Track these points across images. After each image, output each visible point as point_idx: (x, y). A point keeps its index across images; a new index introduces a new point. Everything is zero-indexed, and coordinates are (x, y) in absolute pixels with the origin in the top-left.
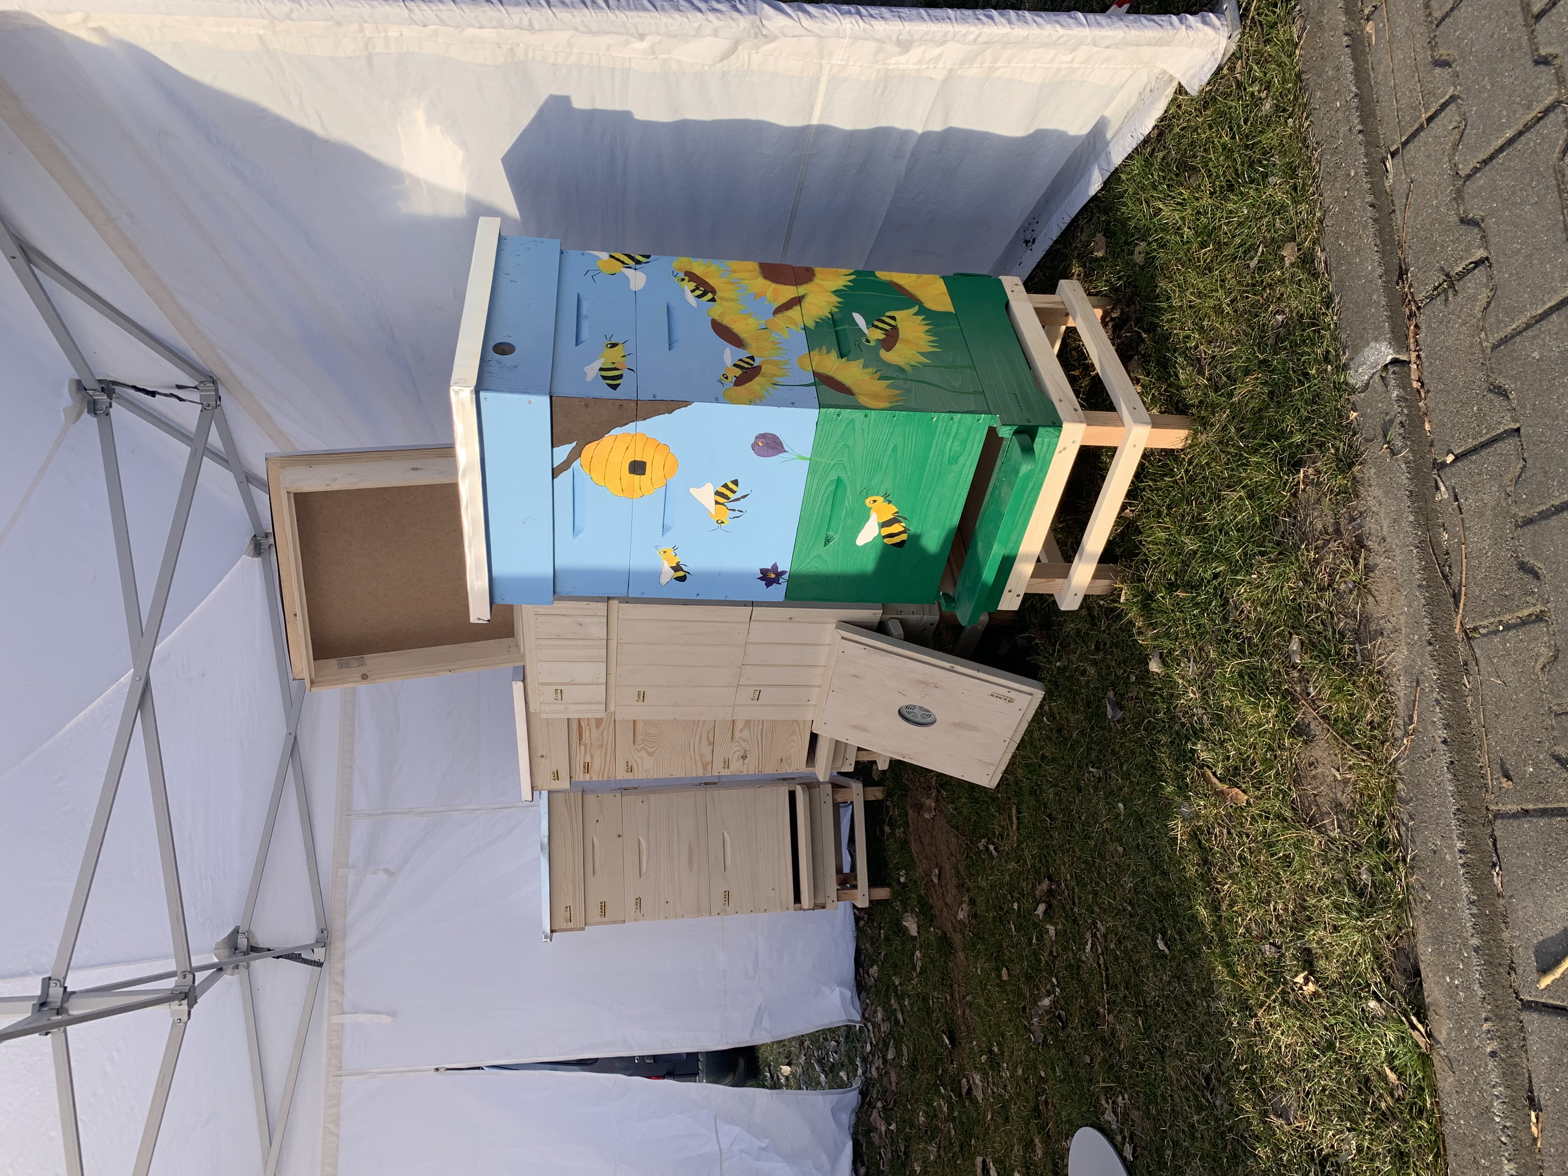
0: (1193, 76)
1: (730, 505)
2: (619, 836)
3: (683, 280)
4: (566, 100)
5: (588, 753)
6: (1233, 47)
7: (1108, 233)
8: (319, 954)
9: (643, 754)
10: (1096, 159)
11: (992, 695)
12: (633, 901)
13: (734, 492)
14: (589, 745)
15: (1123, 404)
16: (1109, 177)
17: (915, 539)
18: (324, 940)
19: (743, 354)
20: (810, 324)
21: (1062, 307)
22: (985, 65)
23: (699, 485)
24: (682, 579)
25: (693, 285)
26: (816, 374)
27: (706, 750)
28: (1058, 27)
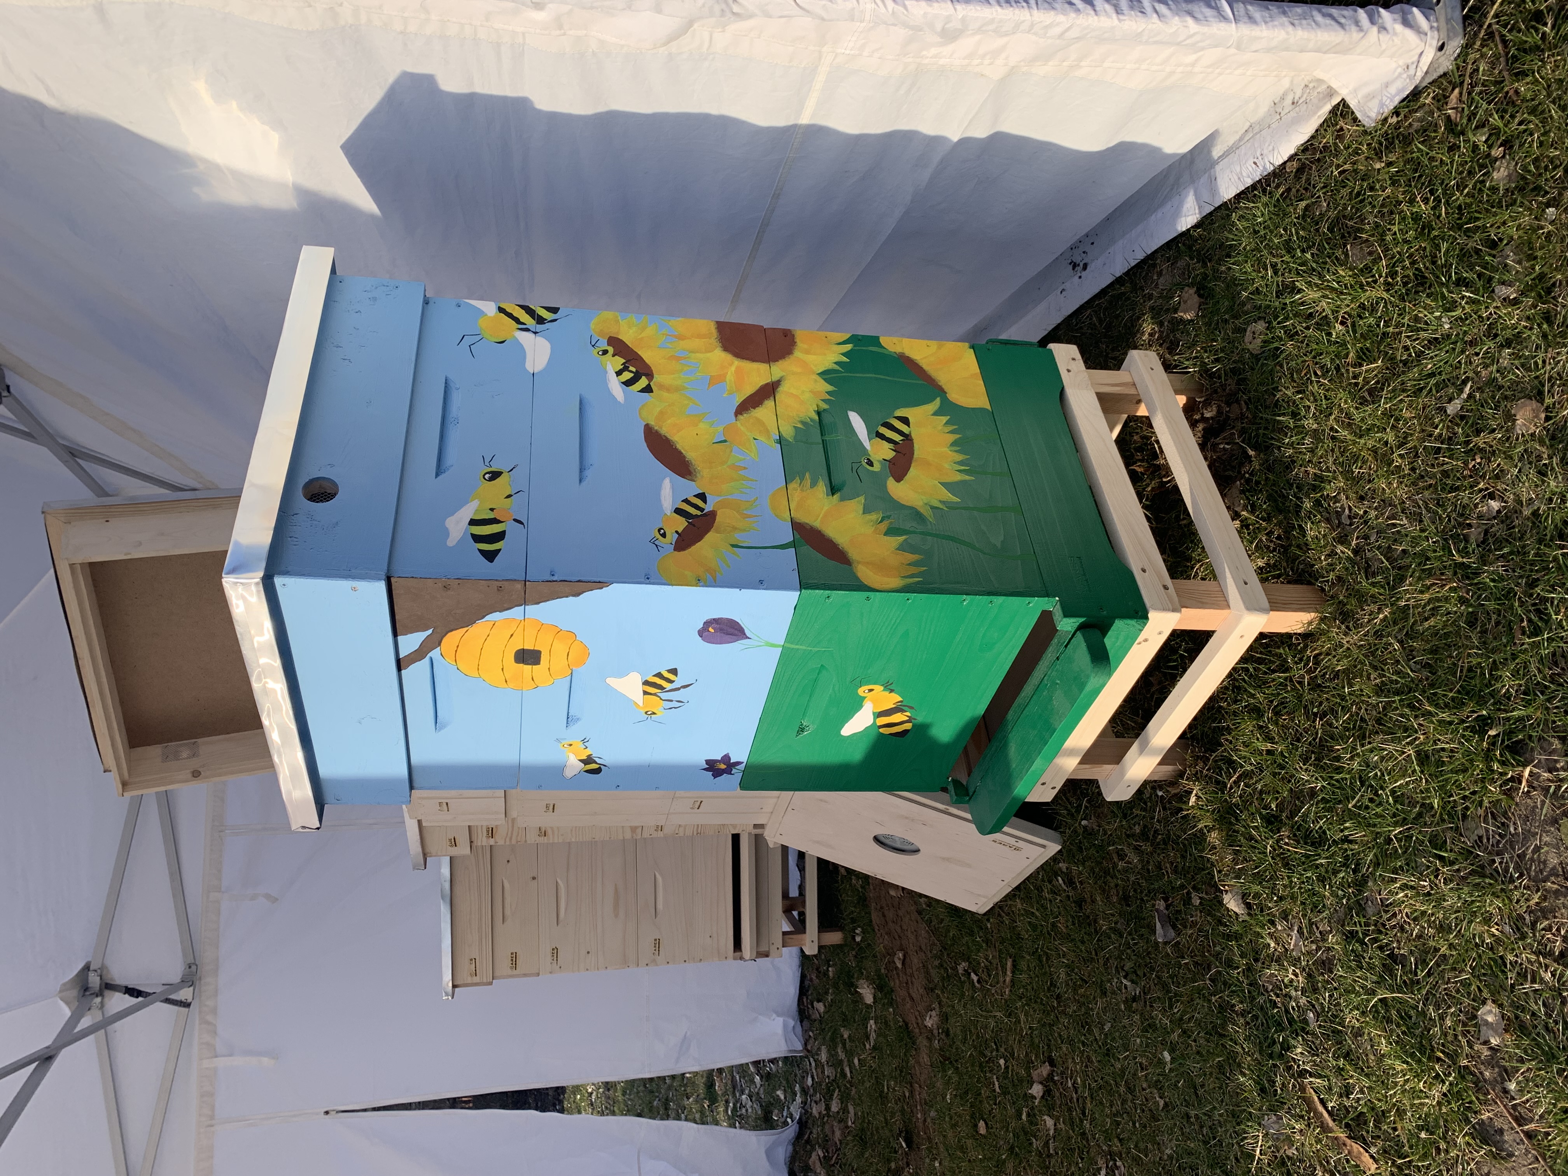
0: (1370, 97)
1: (664, 696)
2: (534, 878)
3: (605, 352)
4: (429, 80)
6: (1446, 64)
7: (1204, 292)
8: (185, 994)
10: (1193, 180)
11: (994, 841)
12: (549, 951)
13: (671, 682)
15: (1228, 575)
16: (1211, 214)
17: (922, 729)
18: (191, 978)
19: (690, 489)
20: (788, 432)
21: (1132, 391)
22: (1065, 64)
23: (620, 676)
24: (598, 771)
25: (619, 361)
26: (797, 527)
28: (1190, 20)
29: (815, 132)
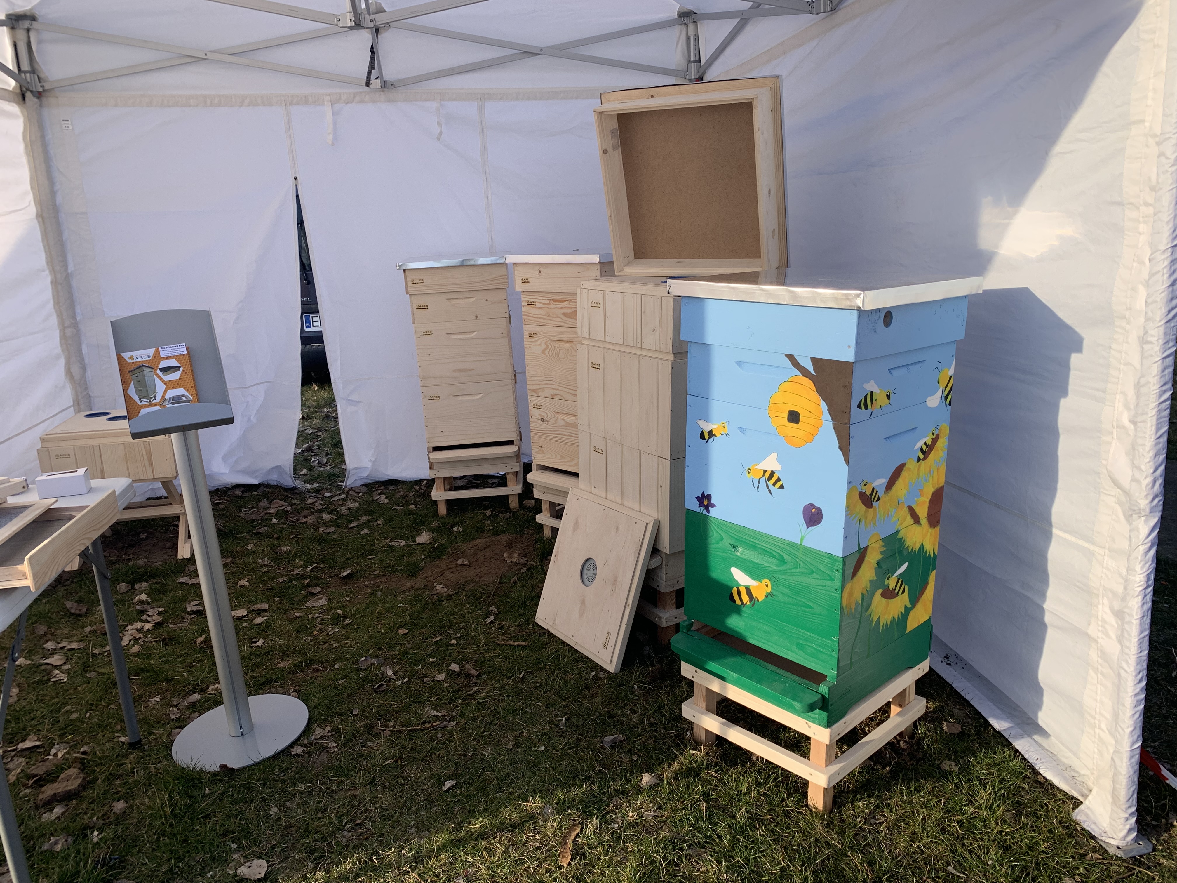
0: (1087, 815)
1: (763, 480)
2: (477, 317)
3: (933, 434)
4: (1078, 348)
5: (542, 306)
6: (1111, 851)
7: (962, 736)
8: (376, 83)
9: (544, 346)
10: (1018, 725)
11: (608, 633)
12: (429, 329)
13: (774, 484)
14: (550, 307)
16: (1003, 736)
17: (737, 610)
18: (386, 86)
21: (906, 702)
22: (1099, 666)
23: (779, 460)
24: (702, 436)
25: (929, 442)
26: (866, 548)
27: (548, 393)
28: (1131, 729)
29: (1048, 535)
